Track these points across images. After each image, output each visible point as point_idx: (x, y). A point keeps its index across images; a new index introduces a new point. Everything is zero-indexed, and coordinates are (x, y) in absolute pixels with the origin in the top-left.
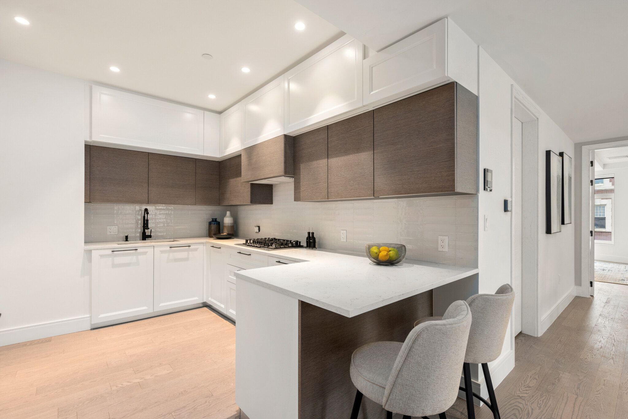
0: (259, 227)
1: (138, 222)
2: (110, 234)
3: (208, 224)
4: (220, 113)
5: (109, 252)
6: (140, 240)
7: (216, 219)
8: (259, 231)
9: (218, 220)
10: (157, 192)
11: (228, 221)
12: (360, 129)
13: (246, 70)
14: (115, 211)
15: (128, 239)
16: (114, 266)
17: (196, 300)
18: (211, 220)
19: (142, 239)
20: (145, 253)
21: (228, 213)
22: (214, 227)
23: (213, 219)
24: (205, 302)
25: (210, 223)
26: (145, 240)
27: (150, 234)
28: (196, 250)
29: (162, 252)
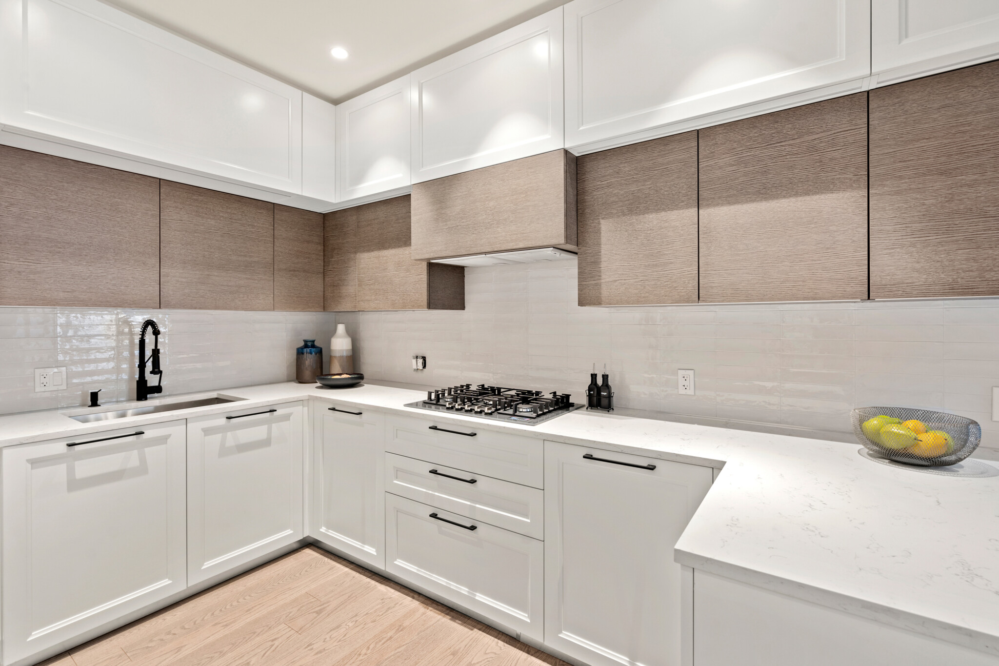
0: (424, 358)
1: (123, 352)
2: (43, 389)
3: (295, 352)
4: (336, 102)
5: (61, 448)
6: (130, 400)
7: (313, 341)
8: (424, 367)
9: (316, 343)
10: (184, 280)
11: (340, 344)
12: (817, 136)
14: (59, 329)
15: (97, 400)
16: (74, 484)
18: (302, 344)
19: (135, 396)
20: (164, 440)
21: (341, 328)
22: (309, 360)
23: (305, 341)
24: (308, 536)
25: (300, 352)
26: (146, 399)
27: (157, 384)
28: (287, 417)
29: (207, 431)
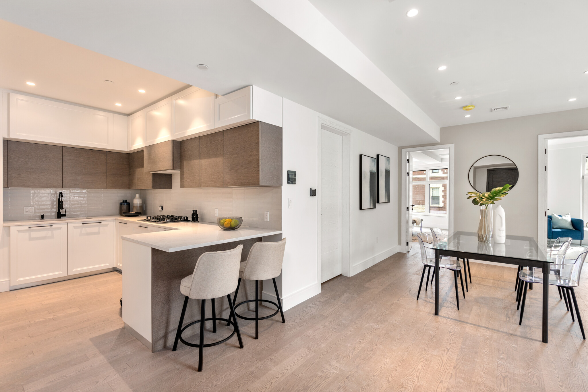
0: (162, 207)
1: (54, 203)
2: (26, 213)
3: (119, 204)
4: (128, 115)
5: (27, 228)
6: (56, 218)
8: (162, 210)
9: (128, 201)
10: (71, 179)
11: (137, 202)
13: (142, 91)
14: (31, 195)
15: (43, 217)
16: (31, 239)
17: (107, 265)
18: (122, 201)
19: (57, 217)
20: (60, 228)
21: (137, 196)
22: (125, 206)
23: (123, 200)
24: (115, 267)
25: (121, 204)
26: (60, 218)
27: (65, 214)
28: (106, 225)
29: (75, 227)
